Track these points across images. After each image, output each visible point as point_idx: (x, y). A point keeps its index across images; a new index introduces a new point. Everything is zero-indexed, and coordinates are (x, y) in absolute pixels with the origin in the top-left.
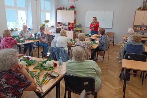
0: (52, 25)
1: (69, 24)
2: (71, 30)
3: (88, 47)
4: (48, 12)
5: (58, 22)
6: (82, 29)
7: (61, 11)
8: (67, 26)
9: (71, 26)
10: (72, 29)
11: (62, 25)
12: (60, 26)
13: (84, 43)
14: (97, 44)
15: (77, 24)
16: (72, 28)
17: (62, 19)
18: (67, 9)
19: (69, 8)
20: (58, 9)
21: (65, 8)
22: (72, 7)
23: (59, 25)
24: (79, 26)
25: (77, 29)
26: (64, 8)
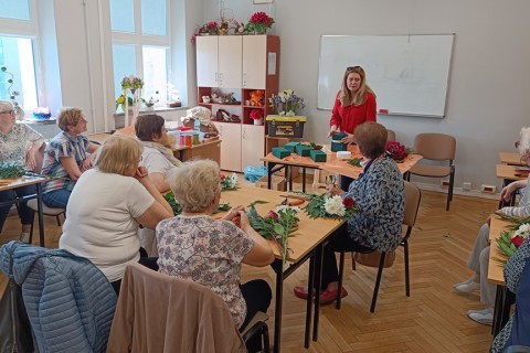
0: (176, 99)
1: (247, 93)
2: (256, 121)
3: (237, 259)
4: (154, 41)
5: (199, 85)
6: (302, 119)
7: (214, 38)
8: (239, 103)
9: (256, 106)
10: (257, 117)
11: (220, 100)
12: (211, 102)
13: (202, 234)
14: (328, 215)
15: (281, 95)
16: (260, 114)
17: (219, 76)
18: (241, 30)
19: (246, 23)
20: (201, 31)
21: (230, 25)
22: (261, 21)
23: (206, 100)
24: (290, 102)
25: (280, 117)
26: (225, 25)
